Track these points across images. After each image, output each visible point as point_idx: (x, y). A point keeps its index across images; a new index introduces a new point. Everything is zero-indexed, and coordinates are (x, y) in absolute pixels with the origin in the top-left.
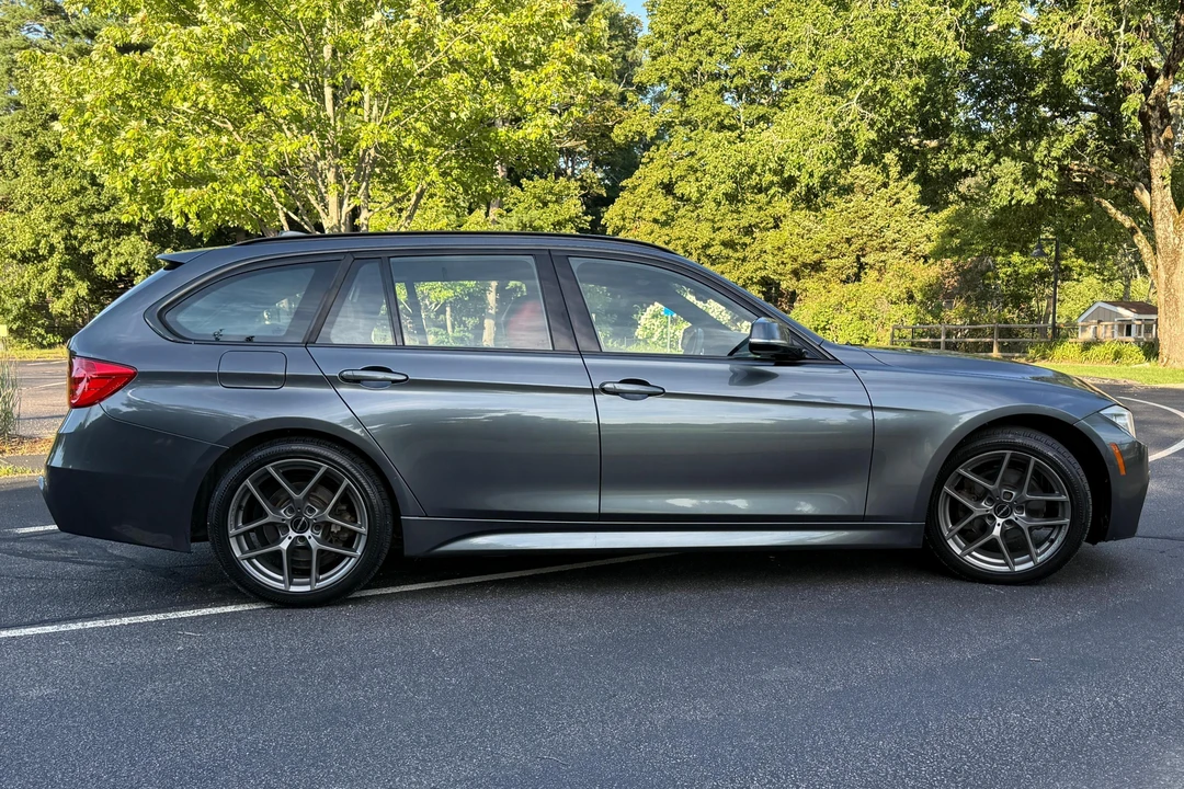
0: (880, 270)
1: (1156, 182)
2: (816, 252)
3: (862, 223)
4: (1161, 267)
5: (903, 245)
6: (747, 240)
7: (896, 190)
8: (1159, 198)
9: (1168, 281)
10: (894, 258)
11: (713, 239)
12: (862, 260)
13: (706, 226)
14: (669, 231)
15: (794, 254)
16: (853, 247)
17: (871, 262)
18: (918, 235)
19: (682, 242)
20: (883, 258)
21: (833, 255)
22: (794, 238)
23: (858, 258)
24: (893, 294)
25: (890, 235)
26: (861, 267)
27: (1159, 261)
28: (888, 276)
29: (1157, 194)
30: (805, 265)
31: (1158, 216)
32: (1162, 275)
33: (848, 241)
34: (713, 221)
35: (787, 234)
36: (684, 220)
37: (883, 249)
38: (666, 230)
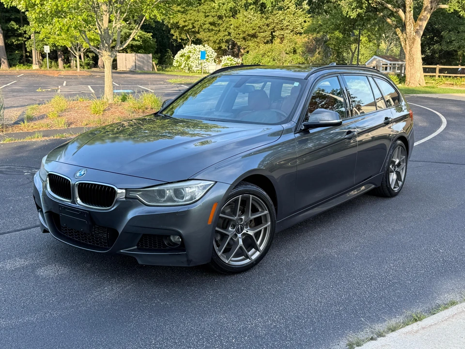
0: (281, 38)
1: (408, 9)
2: (253, 29)
3: (273, 17)
4: (408, 45)
5: (291, 28)
6: (220, 22)
7: (288, 3)
8: (409, 16)
9: (410, 50)
10: (287, 33)
11: (205, 21)
12: (273, 34)
13: (202, 14)
14: (185, 16)
15: (244, 30)
16: (269, 28)
17: (277, 35)
18: (297, 23)
19: (192, 21)
20: (282, 33)
21: (261, 31)
22: (244, 23)
23: (272, 32)
24: (287, 50)
25: (285, 23)
26: (273, 37)
27: (407, 42)
28: (285, 41)
29: (408, 14)
30: (249, 35)
31: (408, 24)
32: (408, 48)
33: (268, 25)
34: (205, 13)
35: (241, 21)
36: (192, 11)
37: (282, 29)
38: (184, 16)
